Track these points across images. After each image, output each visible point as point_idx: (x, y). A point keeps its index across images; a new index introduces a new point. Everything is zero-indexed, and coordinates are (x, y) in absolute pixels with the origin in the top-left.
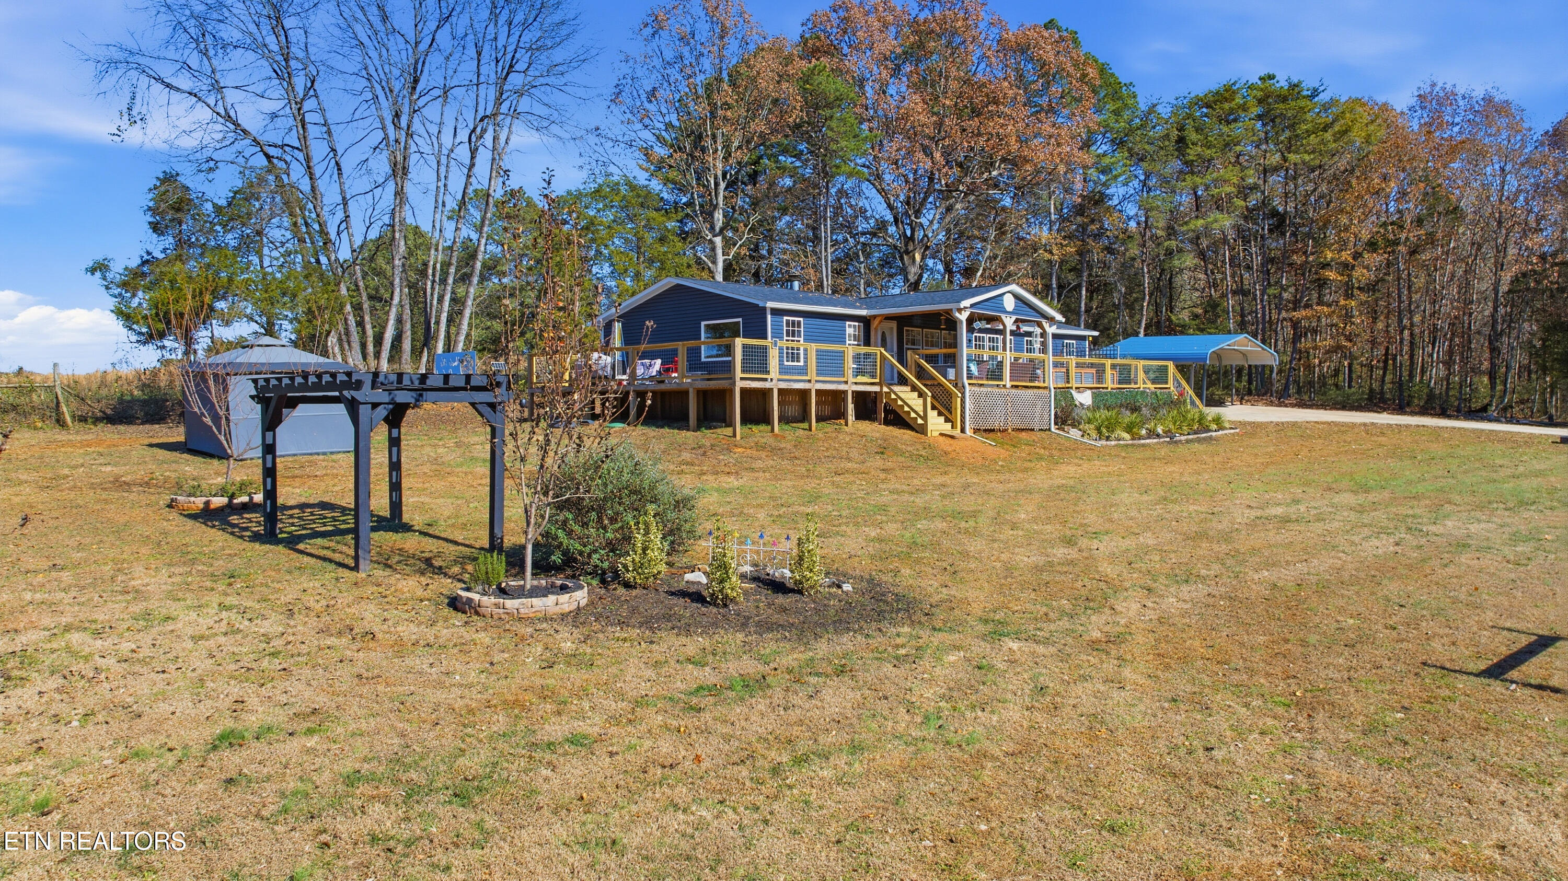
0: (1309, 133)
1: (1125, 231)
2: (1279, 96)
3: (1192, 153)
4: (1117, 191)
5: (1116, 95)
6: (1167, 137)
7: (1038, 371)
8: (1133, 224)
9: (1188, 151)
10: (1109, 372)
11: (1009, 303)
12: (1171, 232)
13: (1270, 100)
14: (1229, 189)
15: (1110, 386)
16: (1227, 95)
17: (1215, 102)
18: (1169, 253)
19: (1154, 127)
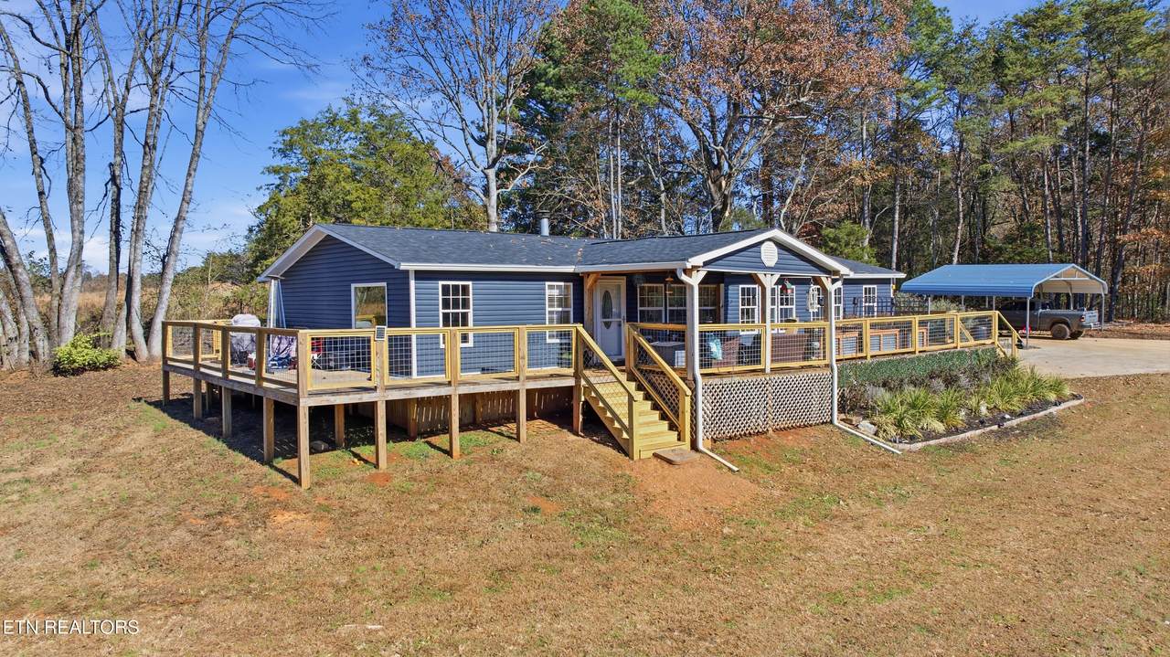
0: (1142, 47)
1: (939, 156)
2: (1109, 9)
3: (1010, 74)
4: (930, 116)
5: (929, 19)
6: (983, 58)
7: (816, 344)
8: (946, 149)
9: (1006, 71)
10: (917, 330)
11: (770, 255)
12: (986, 155)
13: (1098, 15)
14: (1050, 109)
15: (919, 348)
16: (1049, 12)
17: (1036, 20)
18: (985, 175)
19: (969, 50)
